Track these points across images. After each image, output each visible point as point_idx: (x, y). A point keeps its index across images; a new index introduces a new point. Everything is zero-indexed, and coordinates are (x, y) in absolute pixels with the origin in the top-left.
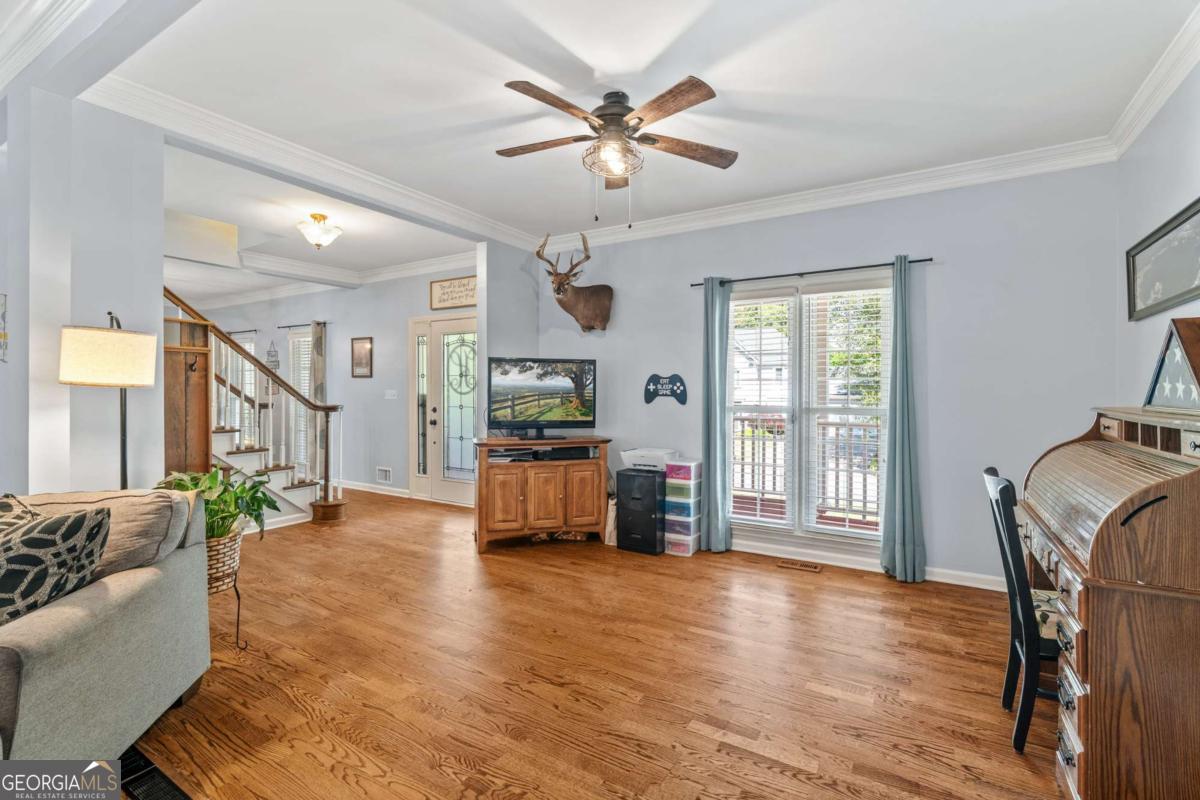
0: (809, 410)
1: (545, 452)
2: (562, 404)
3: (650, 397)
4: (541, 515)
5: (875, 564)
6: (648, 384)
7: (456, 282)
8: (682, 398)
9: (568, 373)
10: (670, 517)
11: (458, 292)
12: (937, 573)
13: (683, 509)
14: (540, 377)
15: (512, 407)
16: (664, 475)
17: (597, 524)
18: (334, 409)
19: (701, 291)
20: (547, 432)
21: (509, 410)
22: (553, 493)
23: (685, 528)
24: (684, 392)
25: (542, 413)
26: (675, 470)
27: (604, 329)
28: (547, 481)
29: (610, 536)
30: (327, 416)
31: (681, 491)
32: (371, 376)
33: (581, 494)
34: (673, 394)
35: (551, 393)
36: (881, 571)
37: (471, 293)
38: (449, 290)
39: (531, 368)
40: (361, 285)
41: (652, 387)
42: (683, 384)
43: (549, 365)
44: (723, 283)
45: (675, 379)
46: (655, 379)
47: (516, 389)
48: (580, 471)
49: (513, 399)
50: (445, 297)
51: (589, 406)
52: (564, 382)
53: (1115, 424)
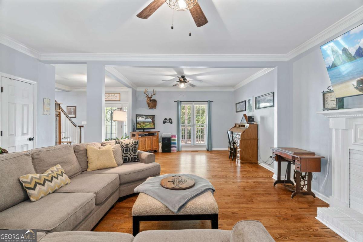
0: (195, 125)
1: (147, 134)
2: (150, 124)
3: (164, 123)
4: (148, 147)
5: (205, 149)
6: (164, 120)
7: (110, 94)
8: (171, 123)
9: (150, 118)
10: (172, 145)
11: (111, 97)
12: (214, 149)
13: (174, 143)
14: (145, 119)
15: (140, 125)
16: (171, 137)
17: (157, 148)
18: (83, 127)
19: (176, 103)
20: (145, 130)
21: (139, 125)
22: (150, 142)
23: (175, 147)
24: (172, 122)
25: (146, 126)
26: (173, 136)
27: (155, 109)
28: (149, 140)
29: (160, 150)
30: (80, 129)
31: (174, 140)
32: (76, 117)
33: (155, 143)
34: (170, 122)
35: (148, 122)
36: (206, 150)
37: (115, 97)
38: (108, 96)
39: (143, 117)
40: (71, 91)
41: (165, 121)
42: (172, 120)
43: (147, 116)
44: (180, 102)
45: (170, 119)
46: (166, 119)
47: (140, 121)
48: (155, 138)
49: (140, 123)
50: (107, 98)
51: (154, 124)
52: (150, 120)
53: (238, 125)
